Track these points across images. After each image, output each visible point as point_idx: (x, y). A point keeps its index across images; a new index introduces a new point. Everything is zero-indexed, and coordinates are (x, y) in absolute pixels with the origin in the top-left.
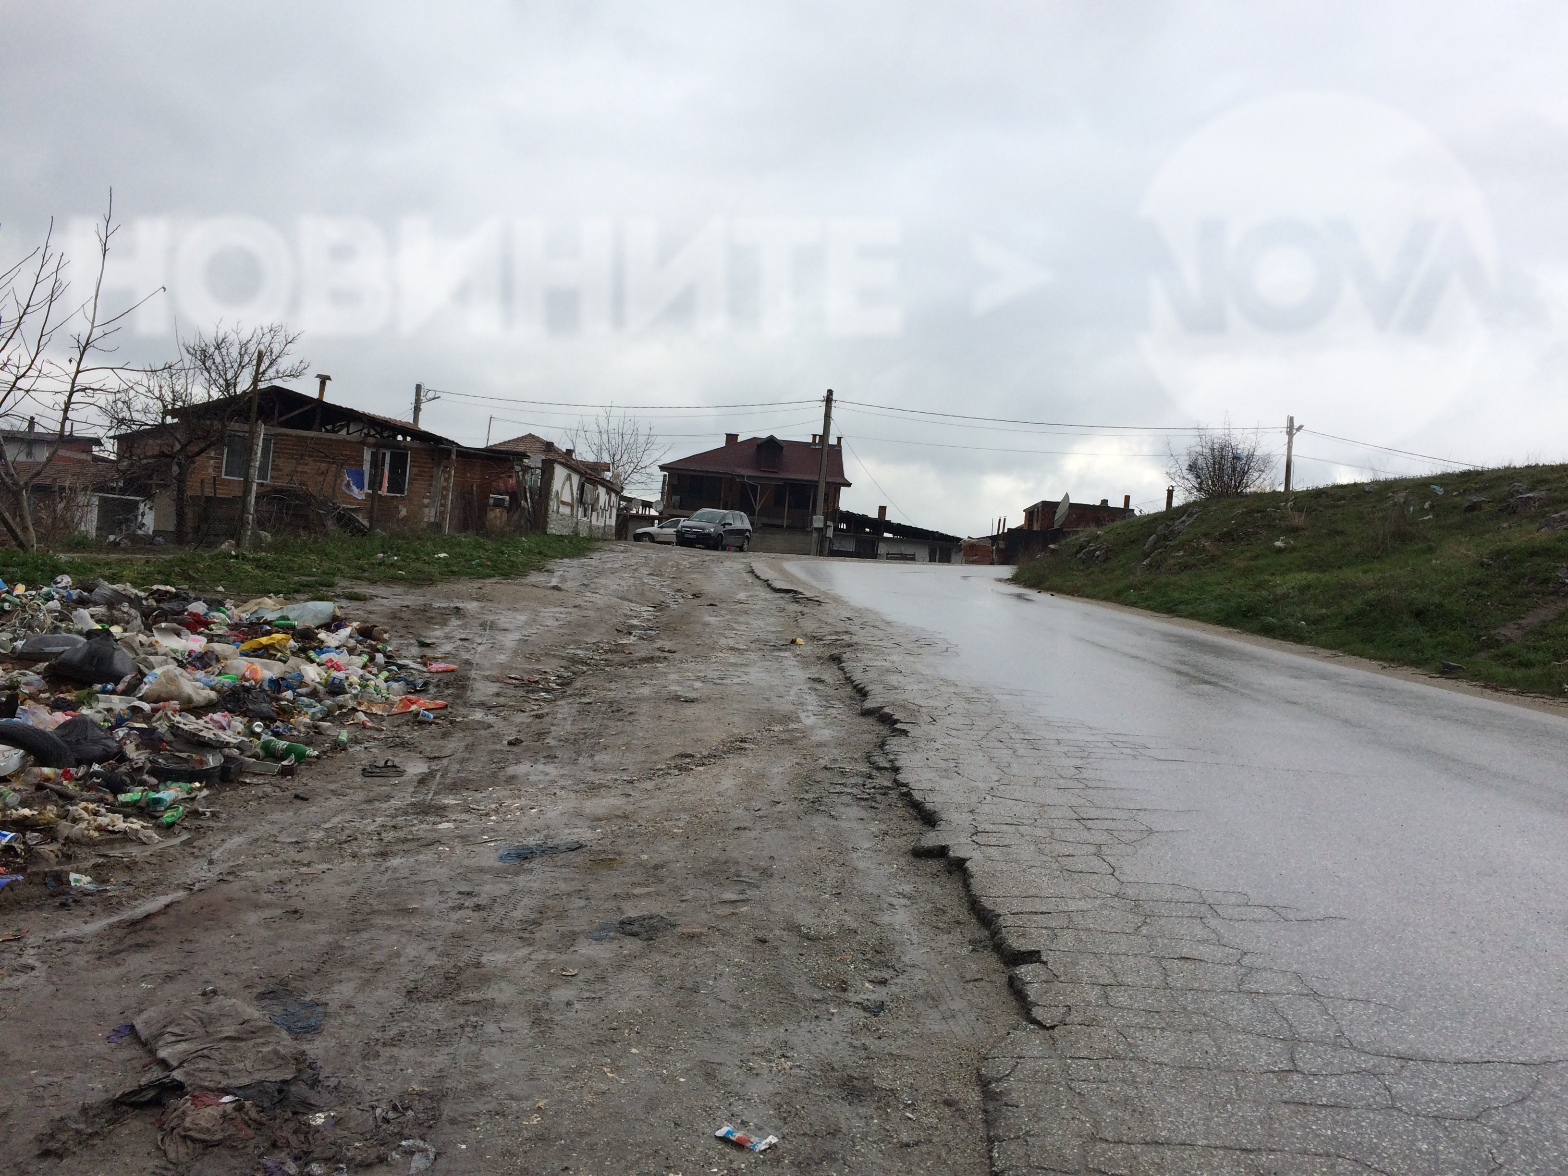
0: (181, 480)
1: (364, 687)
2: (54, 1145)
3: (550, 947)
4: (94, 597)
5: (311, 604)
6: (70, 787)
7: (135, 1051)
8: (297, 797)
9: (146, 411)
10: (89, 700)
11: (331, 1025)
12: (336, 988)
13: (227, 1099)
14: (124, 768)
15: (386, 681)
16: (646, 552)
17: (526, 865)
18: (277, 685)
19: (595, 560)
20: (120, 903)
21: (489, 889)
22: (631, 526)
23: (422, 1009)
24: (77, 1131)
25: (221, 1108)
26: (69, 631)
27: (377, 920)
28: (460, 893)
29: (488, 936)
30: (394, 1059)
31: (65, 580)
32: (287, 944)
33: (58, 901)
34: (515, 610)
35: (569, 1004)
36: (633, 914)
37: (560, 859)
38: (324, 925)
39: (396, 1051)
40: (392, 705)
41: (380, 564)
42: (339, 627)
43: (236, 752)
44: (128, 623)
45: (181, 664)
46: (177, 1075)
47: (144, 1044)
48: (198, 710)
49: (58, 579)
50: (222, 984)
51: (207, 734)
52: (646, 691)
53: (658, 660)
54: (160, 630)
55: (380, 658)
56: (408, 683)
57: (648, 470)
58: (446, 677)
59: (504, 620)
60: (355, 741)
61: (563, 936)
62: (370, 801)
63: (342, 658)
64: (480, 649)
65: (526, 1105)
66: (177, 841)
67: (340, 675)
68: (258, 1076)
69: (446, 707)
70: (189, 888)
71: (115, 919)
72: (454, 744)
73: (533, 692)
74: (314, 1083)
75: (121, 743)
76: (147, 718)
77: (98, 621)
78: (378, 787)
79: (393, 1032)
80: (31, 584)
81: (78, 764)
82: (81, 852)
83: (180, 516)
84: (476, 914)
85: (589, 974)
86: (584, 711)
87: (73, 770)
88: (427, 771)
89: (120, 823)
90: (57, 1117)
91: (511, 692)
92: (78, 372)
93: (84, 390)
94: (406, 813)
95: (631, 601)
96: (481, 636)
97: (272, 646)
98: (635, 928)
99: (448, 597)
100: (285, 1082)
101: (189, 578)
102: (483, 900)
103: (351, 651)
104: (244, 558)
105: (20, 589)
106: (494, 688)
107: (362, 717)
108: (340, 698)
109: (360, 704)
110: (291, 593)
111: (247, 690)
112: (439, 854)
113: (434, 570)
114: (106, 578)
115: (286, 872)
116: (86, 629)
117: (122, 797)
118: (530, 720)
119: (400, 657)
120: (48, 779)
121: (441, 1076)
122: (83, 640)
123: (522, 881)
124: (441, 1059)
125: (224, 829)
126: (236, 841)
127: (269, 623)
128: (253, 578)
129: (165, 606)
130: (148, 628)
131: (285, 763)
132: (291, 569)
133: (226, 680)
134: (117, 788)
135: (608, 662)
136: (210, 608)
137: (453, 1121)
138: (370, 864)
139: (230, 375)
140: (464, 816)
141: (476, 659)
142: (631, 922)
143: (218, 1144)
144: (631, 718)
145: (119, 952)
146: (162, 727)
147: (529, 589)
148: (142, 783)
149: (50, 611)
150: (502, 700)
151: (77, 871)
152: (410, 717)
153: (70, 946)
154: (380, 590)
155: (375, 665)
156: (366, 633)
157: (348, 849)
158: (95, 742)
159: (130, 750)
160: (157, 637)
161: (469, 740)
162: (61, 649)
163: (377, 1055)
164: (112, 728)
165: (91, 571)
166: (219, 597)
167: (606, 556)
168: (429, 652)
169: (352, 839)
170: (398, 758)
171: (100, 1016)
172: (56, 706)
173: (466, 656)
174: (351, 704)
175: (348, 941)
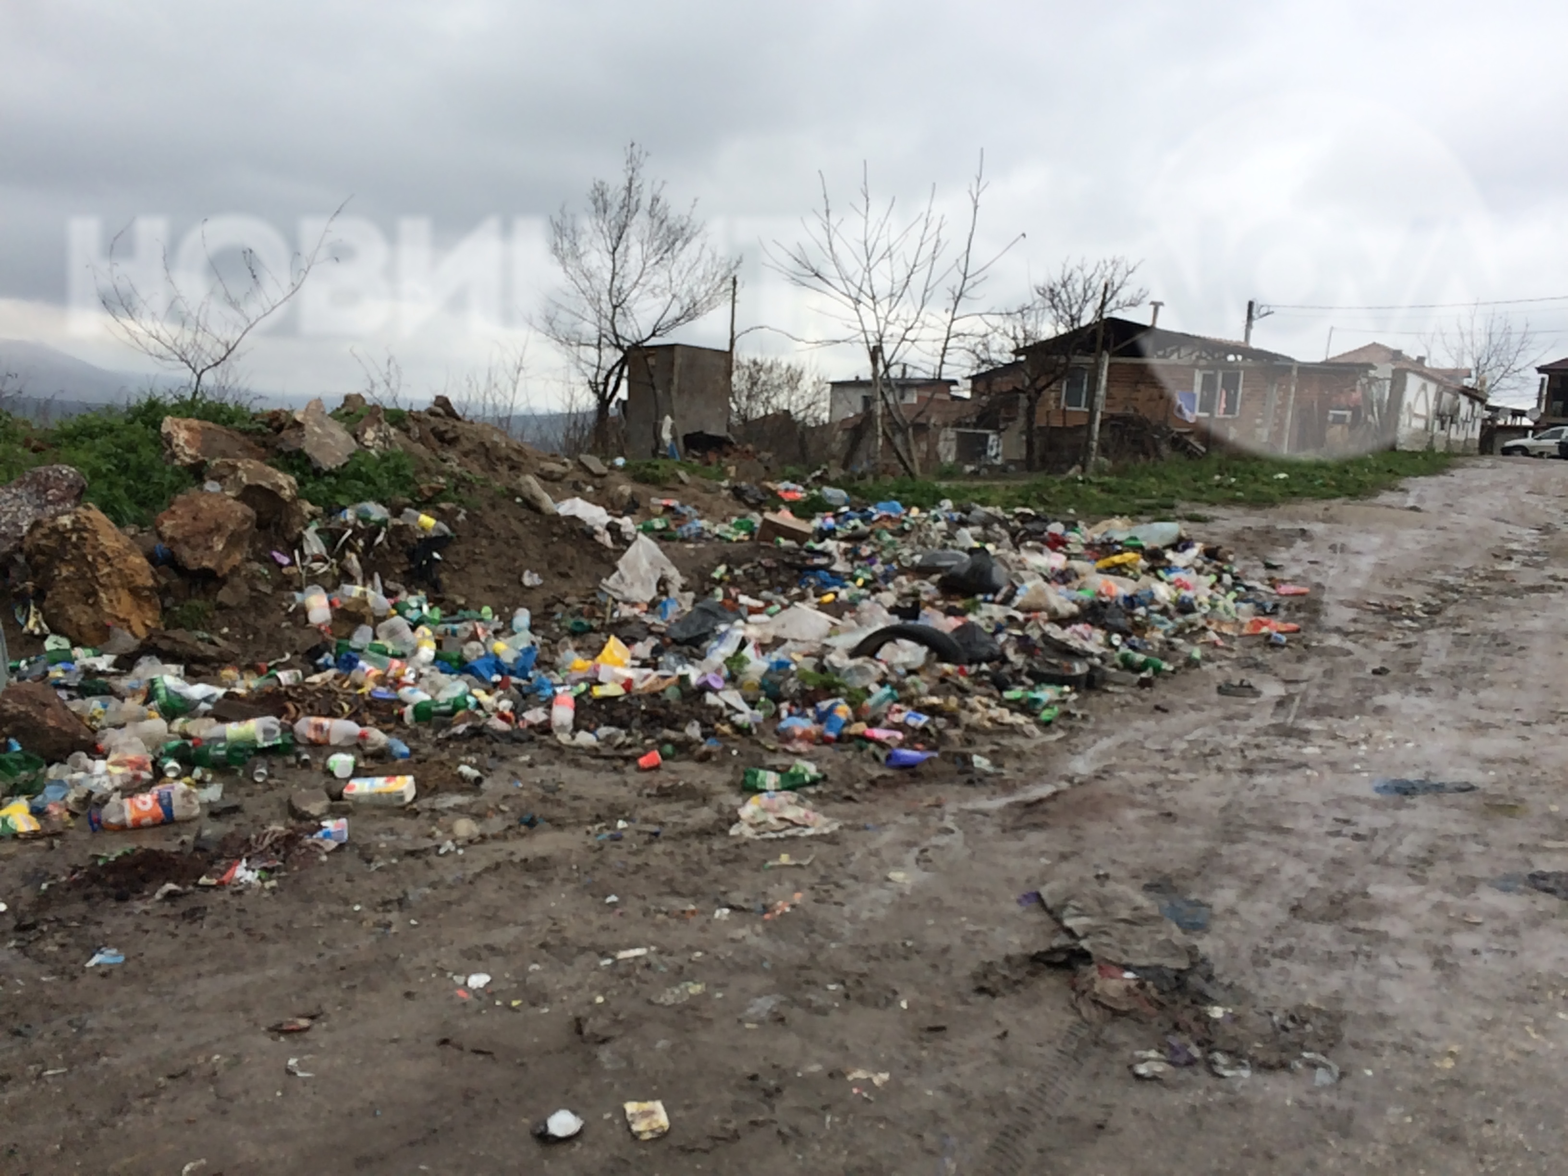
0: (1030, 412)
1: (1214, 606)
2: (986, 984)
3: (1446, 889)
4: (970, 518)
5: (1157, 525)
6: (965, 681)
7: (1043, 917)
8: (1157, 708)
9: (1001, 351)
10: (974, 607)
11: (1218, 926)
12: (1219, 892)
13: (1129, 975)
14: (1006, 669)
15: (1235, 601)
16: (1519, 468)
17: (1408, 800)
18: (1131, 601)
19: (1457, 477)
20: (1014, 786)
21: (1366, 820)
22: (1498, 439)
23: (1309, 928)
24: (1005, 977)
25: (1125, 983)
26: (954, 548)
27: (1251, 834)
28: (1337, 820)
29: (1372, 867)
30: (1283, 971)
31: (947, 504)
32: (1166, 844)
33: (966, 778)
34: (1369, 532)
35: (1475, 952)
36: (1547, 868)
37: (1449, 798)
38: (1198, 830)
39: (1286, 964)
40: (1242, 626)
41: (1218, 486)
42: (1185, 548)
43: (1097, 661)
44: (999, 541)
45: (1046, 580)
46: (1085, 944)
47: (1050, 912)
48: (1064, 622)
49: (942, 503)
50: (1110, 870)
51: (1075, 644)
52: (1538, 624)
53: (1551, 589)
54: (1026, 548)
55: (1227, 579)
56: (1258, 605)
57: (1522, 374)
58: (1297, 601)
59: (1356, 541)
60: (1208, 659)
61: (1460, 879)
62: (1229, 718)
63: (1190, 577)
64: (1332, 572)
65: (1437, 1047)
66: (1053, 737)
67: (1189, 594)
68: (1156, 961)
69: (1298, 631)
70: (1070, 780)
71: (1012, 799)
72: (1311, 669)
73: (1396, 619)
74: (1209, 978)
75: (1003, 647)
76: (1022, 626)
77: (977, 540)
78: (1236, 705)
79: (1281, 944)
80: (922, 509)
81: (970, 663)
82: (979, 738)
83: (1030, 444)
84: (1356, 843)
85: (1498, 925)
86: (1461, 642)
87: (966, 668)
88: (1283, 693)
89: (1008, 717)
90: (987, 960)
91: (1370, 618)
92: (953, 320)
93: (957, 335)
94: (1266, 733)
95: (1508, 522)
96: (1331, 559)
97: (1124, 565)
98: (1550, 884)
99: (1291, 519)
100: (1180, 971)
101: (1043, 502)
102: (1362, 830)
103: (1199, 571)
104: (1090, 482)
105: (915, 512)
106: (1351, 613)
107: (1212, 636)
108: (1190, 617)
109: (1209, 623)
110: (1136, 514)
111: (1105, 605)
112: (1308, 778)
113: (1274, 491)
114: (977, 502)
115: (1157, 777)
116: (967, 547)
117: (1007, 695)
118: (1394, 649)
119: (1246, 578)
120: (947, 674)
121: (1337, 997)
122: (966, 556)
123: (1404, 816)
124: (1334, 981)
125: (1093, 731)
126: (1105, 743)
127: (1120, 543)
128: (1099, 501)
129: (1030, 526)
130: (1016, 547)
131: (1144, 675)
132: (1132, 492)
133: (1086, 595)
134: (1002, 686)
135: (1486, 591)
136: (1067, 529)
137: (1355, 1045)
138: (1236, 779)
139: (1074, 311)
140: (1331, 743)
141: (1327, 584)
142: (1544, 877)
143: (1125, 1014)
144: (1523, 653)
145: (1020, 828)
146: (1035, 634)
147: (1383, 510)
148: (1022, 683)
149: (940, 531)
150: (1360, 627)
151: (979, 754)
152: (1262, 639)
153: (979, 817)
154: (1219, 512)
155: (1223, 586)
156: (1211, 554)
157: (1213, 762)
158: (983, 644)
159: (1010, 653)
160: (1024, 554)
161: (1328, 665)
162: (948, 563)
163: (1267, 964)
164: (994, 634)
165: (965, 496)
166: (1071, 519)
167: (1471, 473)
168: (1276, 574)
169: (1215, 753)
170: (1254, 679)
171: (1010, 881)
172: (950, 612)
173: (1316, 579)
174: (1202, 623)
175: (1225, 850)
